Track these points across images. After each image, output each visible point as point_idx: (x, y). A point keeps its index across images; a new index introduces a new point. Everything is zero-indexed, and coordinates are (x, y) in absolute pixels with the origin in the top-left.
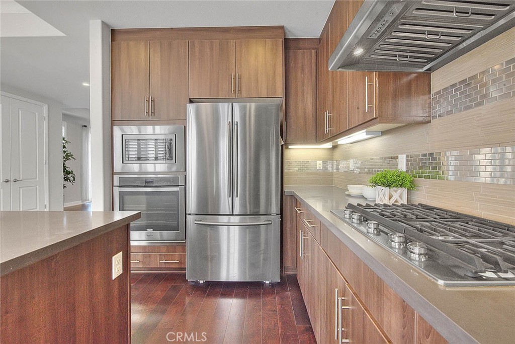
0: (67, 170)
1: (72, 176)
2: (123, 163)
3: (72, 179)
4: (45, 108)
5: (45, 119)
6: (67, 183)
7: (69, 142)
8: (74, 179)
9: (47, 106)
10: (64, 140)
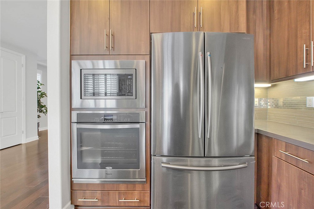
0: (41, 105)
1: (45, 109)
2: (81, 98)
3: (45, 111)
4: (23, 58)
5: (23, 66)
6: (42, 114)
7: (43, 85)
8: (47, 111)
9: (24, 56)
10: (39, 83)
